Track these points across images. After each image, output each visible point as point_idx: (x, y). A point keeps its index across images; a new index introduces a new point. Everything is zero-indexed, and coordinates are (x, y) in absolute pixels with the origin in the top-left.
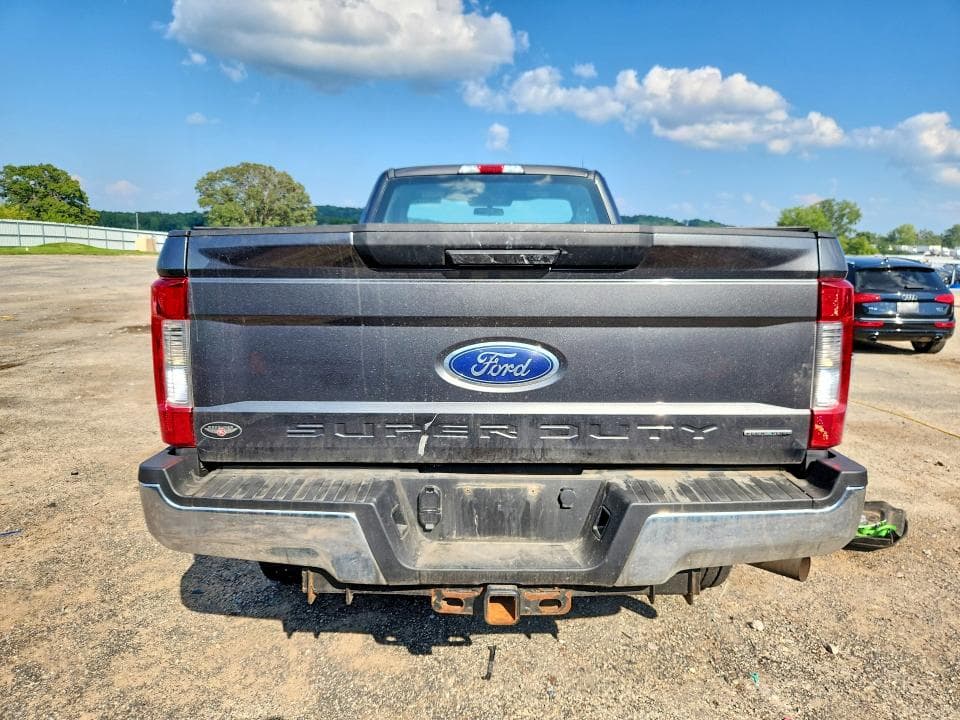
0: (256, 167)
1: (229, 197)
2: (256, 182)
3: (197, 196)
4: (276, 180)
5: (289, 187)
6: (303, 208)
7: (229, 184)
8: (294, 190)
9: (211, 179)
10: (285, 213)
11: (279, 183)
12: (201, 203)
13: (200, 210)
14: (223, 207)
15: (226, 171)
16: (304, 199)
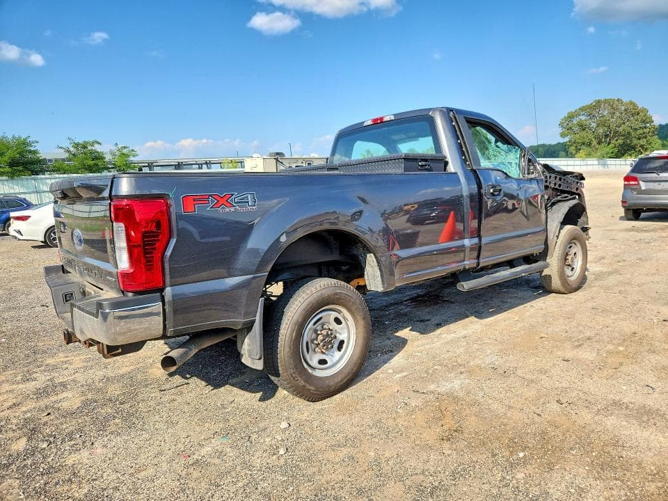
0: (606, 101)
1: (583, 127)
2: (606, 113)
3: (560, 130)
4: (623, 108)
5: (634, 111)
6: (645, 127)
7: (583, 118)
8: (638, 114)
9: (571, 117)
10: (629, 133)
11: (626, 110)
12: (563, 135)
13: (562, 140)
14: (577, 136)
15: (582, 109)
16: (647, 120)
